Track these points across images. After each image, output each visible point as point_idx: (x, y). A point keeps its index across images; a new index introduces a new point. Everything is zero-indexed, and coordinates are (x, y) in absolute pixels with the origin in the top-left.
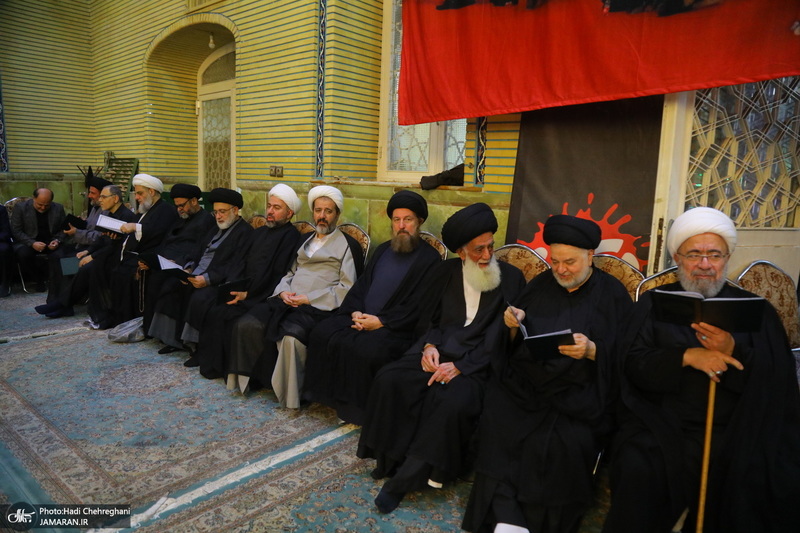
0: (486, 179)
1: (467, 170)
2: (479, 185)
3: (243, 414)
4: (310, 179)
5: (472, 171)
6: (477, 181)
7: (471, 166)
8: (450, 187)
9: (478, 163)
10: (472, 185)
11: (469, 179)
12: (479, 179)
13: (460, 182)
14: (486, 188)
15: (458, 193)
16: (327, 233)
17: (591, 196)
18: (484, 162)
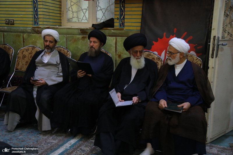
0: (126, 24)
1: (115, 21)
2: (122, 27)
3: (24, 139)
4: (32, 26)
5: (118, 21)
6: (121, 26)
7: (118, 19)
8: (108, 28)
9: (121, 18)
10: (118, 27)
11: (117, 24)
12: (122, 24)
13: (112, 26)
14: (125, 28)
15: (113, 31)
16: (50, 52)
17: (175, 29)
18: (124, 17)
